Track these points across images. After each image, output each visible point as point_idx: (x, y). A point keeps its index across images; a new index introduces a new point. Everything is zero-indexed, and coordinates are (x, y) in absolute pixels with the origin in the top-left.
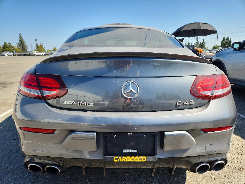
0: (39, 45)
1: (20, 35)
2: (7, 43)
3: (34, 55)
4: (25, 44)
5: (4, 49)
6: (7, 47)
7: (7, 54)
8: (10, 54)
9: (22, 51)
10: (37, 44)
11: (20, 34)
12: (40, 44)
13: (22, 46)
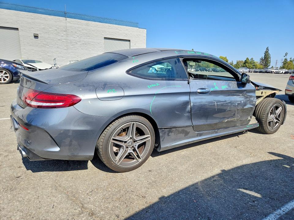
0: (289, 60)
1: (267, 49)
2: (250, 59)
3: (272, 72)
4: (269, 59)
5: (244, 65)
6: (248, 62)
7: (243, 70)
8: (246, 71)
9: (264, 67)
10: (286, 59)
11: (268, 47)
12: (291, 59)
13: (266, 62)
